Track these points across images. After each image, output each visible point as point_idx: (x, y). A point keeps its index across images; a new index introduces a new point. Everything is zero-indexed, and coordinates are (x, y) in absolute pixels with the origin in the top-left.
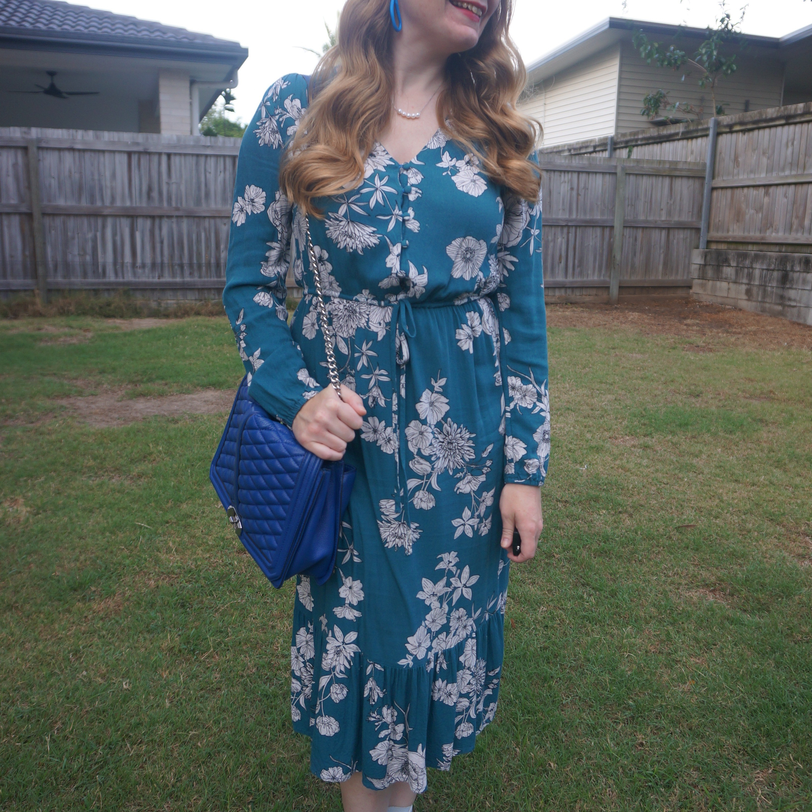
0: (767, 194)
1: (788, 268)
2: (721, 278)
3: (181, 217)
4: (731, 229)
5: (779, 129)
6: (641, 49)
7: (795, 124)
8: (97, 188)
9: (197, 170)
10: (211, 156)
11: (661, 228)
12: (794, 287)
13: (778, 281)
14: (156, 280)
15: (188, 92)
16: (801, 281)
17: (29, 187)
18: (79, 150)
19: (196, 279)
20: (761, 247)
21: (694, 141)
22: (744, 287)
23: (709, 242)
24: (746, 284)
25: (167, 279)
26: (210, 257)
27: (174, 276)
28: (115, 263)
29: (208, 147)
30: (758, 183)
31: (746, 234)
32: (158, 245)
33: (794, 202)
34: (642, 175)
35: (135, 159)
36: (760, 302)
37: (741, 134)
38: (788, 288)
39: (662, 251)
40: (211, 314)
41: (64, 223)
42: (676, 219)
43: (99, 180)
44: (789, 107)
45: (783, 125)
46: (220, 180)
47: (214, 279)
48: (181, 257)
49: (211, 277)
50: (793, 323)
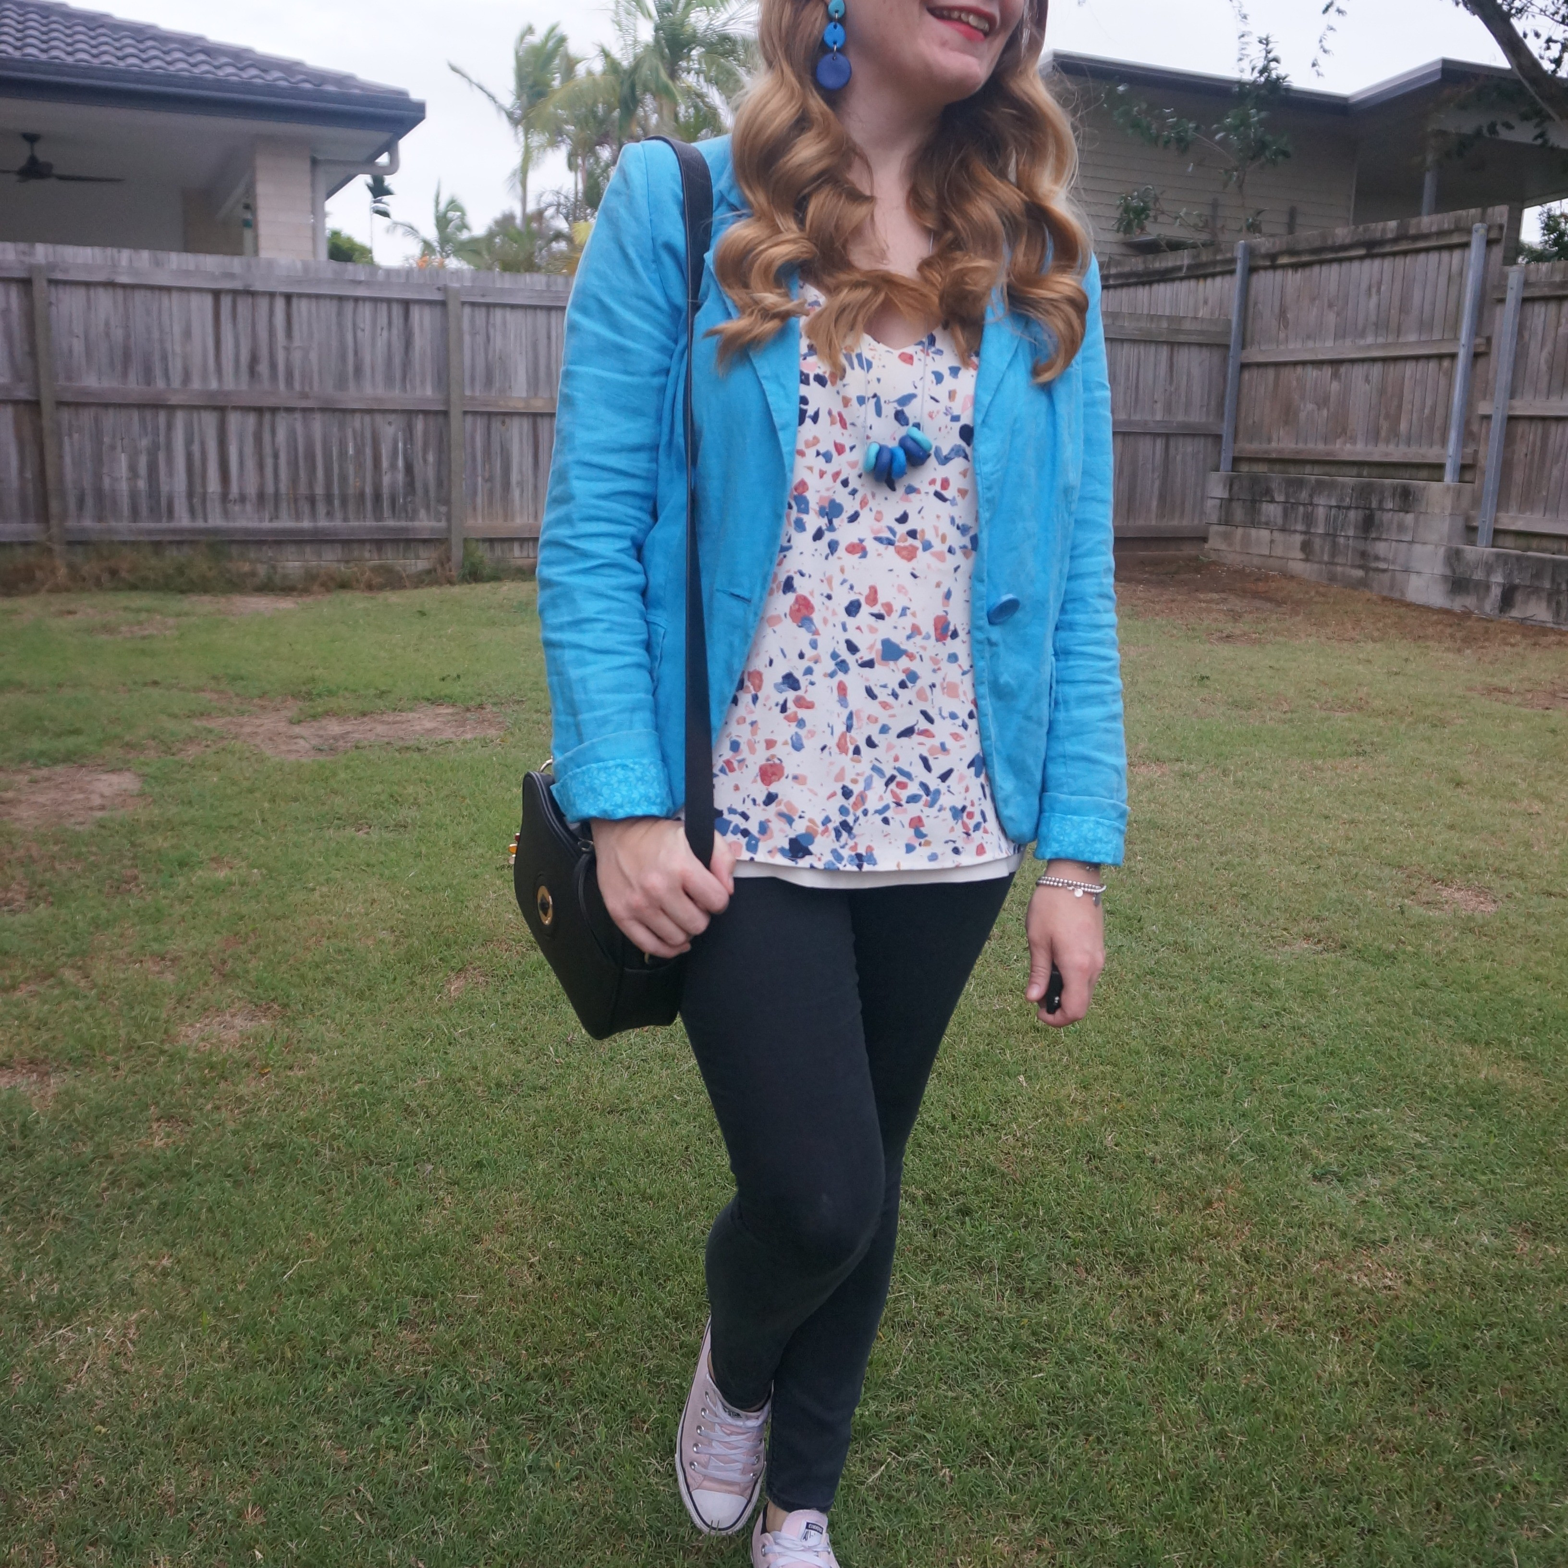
0: (1336, 376)
1: (1374, 505)
2: (1259, 523)
3: (311, 410)
4: (1275, 437)
5: (1356, 265)
7: (1384, 255)
8: (157, 357)
9: (340, 325)
10: (365, 299)
11: (1156, 435)
12: (1384, 536)
13: (1356, 527)
14: (266, 525)
15: (307, 179)
17: (33, 353)
18: (124, 286)
19: (338, 523)
20: (1327, 469)
21: (1209, 281)
22: (1298, 539)
23: (1236, 460)
24: (1302, 533)
25: (285, 523)
26: (364, 483)
27: (298, 517)
28: (190, 495)
29: (360, 282)
30: (1321, 357)
31: (1301, 446)
32: (269, 462)
33: (1382, 391)
34: (1122, 341)
35: (226, 302)
36: (1326, 563)
37: (1290, 272)
38: (1374, 539)
39: (1156, 475)
40: (369, 587)
41: (97, 420)
42: (1180, 418)
43: (162, 341)
44: (1373, 226)
45: (1361, 258)
46: (381, 343)
47: (370, 523)
48: (311, 483)
49: (364, 519)
50: (1384, 599)
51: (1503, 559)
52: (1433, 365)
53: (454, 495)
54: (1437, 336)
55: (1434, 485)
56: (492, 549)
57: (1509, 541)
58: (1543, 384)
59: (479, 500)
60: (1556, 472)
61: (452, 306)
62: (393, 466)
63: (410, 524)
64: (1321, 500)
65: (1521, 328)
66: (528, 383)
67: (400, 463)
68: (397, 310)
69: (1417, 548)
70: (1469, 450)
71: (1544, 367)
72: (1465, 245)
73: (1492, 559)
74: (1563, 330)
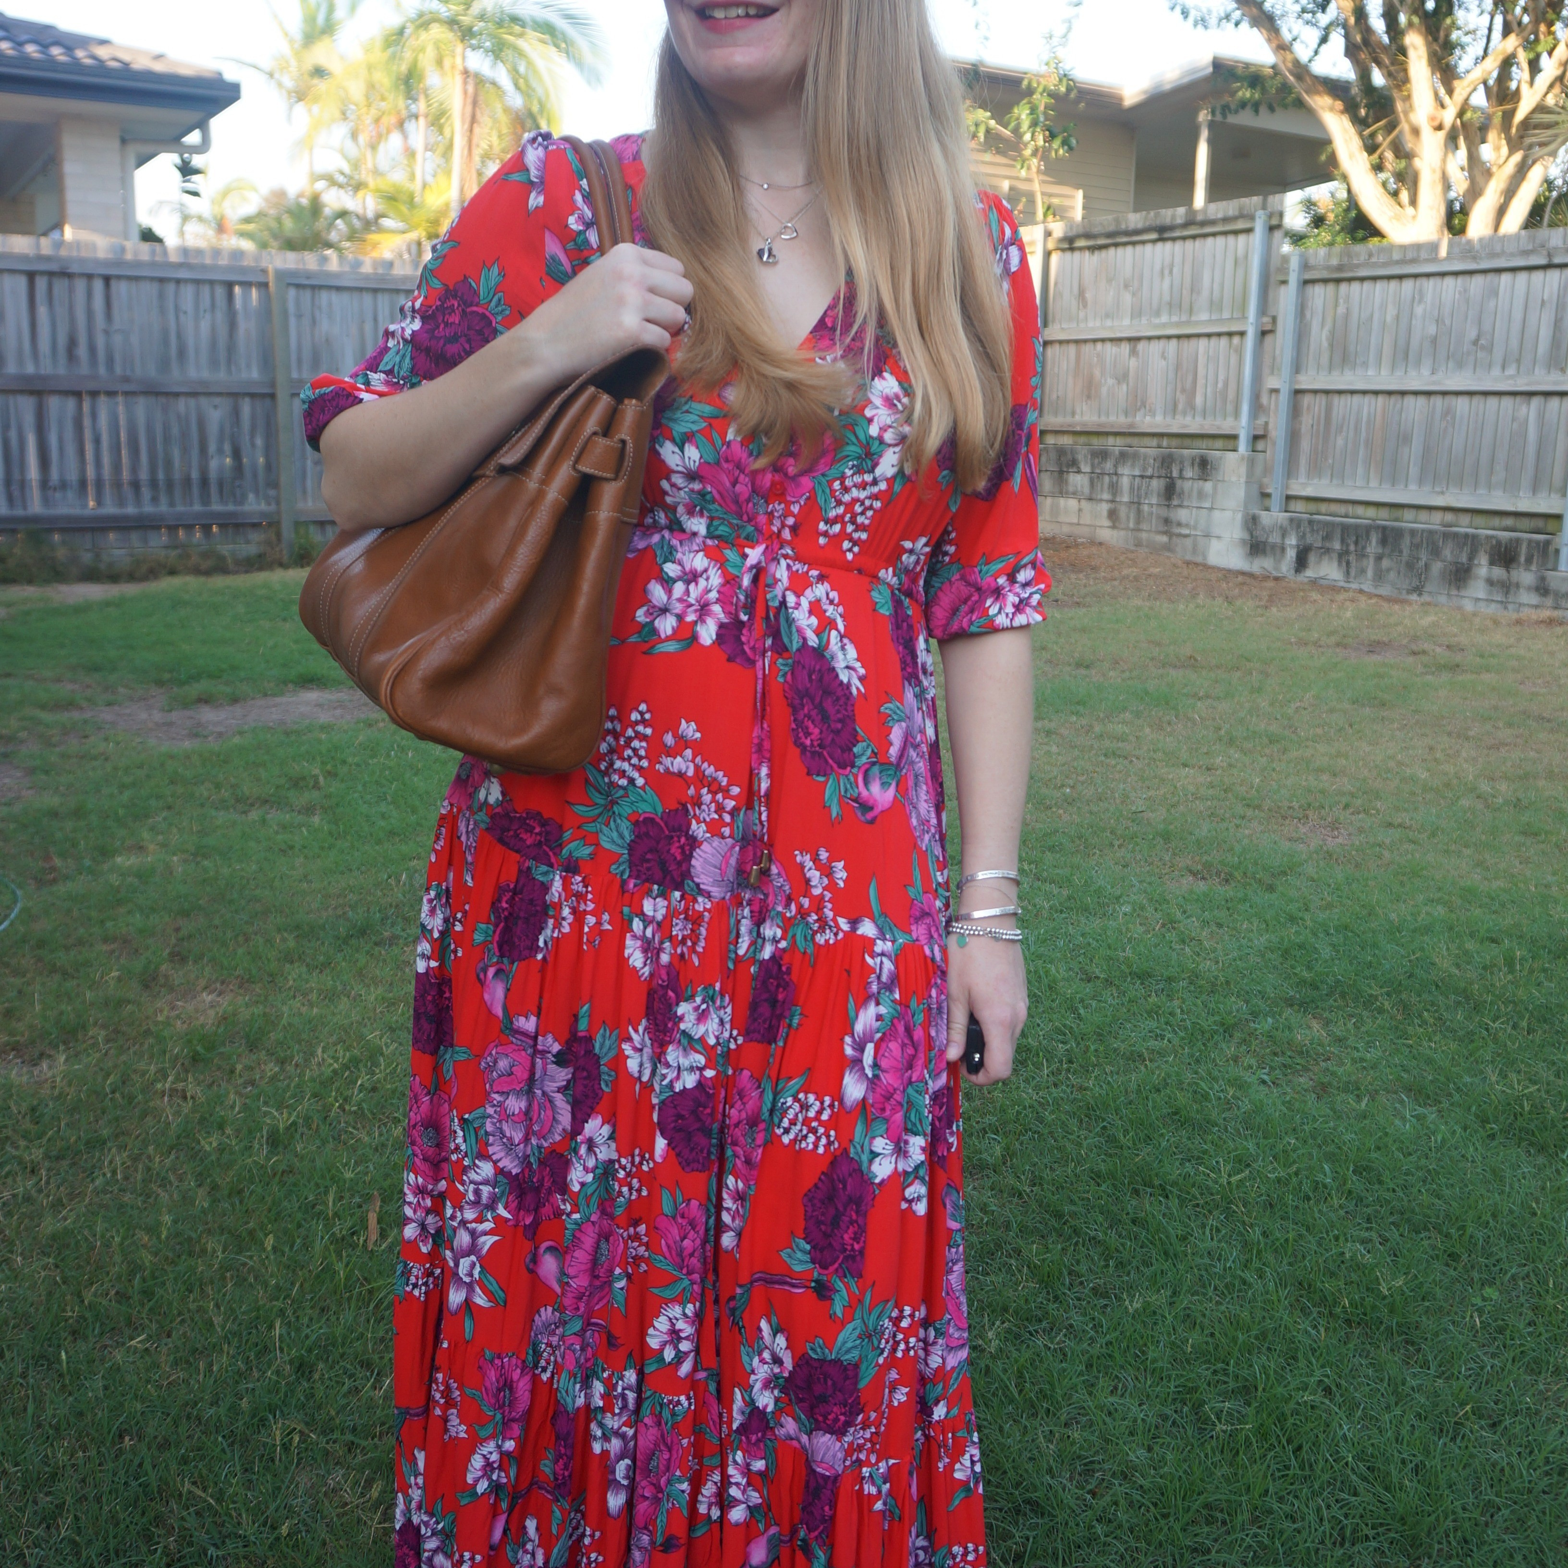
1: (1175, 474)
2: (1067, 493)
3: (133, 393)
4: (1078, 411)
5: (1149, 247)
7: (1174, 239)
9: (162, 307)
10: (186, 281)
12: (1185, 503)
13: (1158, 495)
14: (90, 511)
15: (117, 159)
16: (1195, 493)
19: (163, 508)
20: (1129, 440)
22: (1105, 507)
24: (1107, 501)
25: (110, 509)
27: (122, 503)
28: (8, 481)
30: (1119, 335)
31: (1103, 419)
32: (90, 448)
33: (1178, 367)
35: (41, 283)
36: (1132, 530)
37: (1087, 253)
38: (1176, 506)
40: (197, 572)
44: (1164, 211)
45: (1154, 241)
46: (205, 326)
47: (197, 507)
48: (134, 469)
49: (191, 505)
50: (1188, 563)
51: (1295, 523)
52: (1224, 341)
53: (284, 479)
54: (1226, 315)
55: (1230, 455)
56: (323, 531)
57: (1299, 506)
58: (1325, 361)
59: (309, 483)
60: (1340, 442)
61: (275, 288)
63: (239, 508)
64: (1126, 471)
65: (1301, 309)
67: (227, 447)
68: (220, 291)
69: (1216, 514)
70: (1261, 421)
71: (1325, 344)
72: (1249, 231)
73: (1286, 523)
74: (1341, 310)
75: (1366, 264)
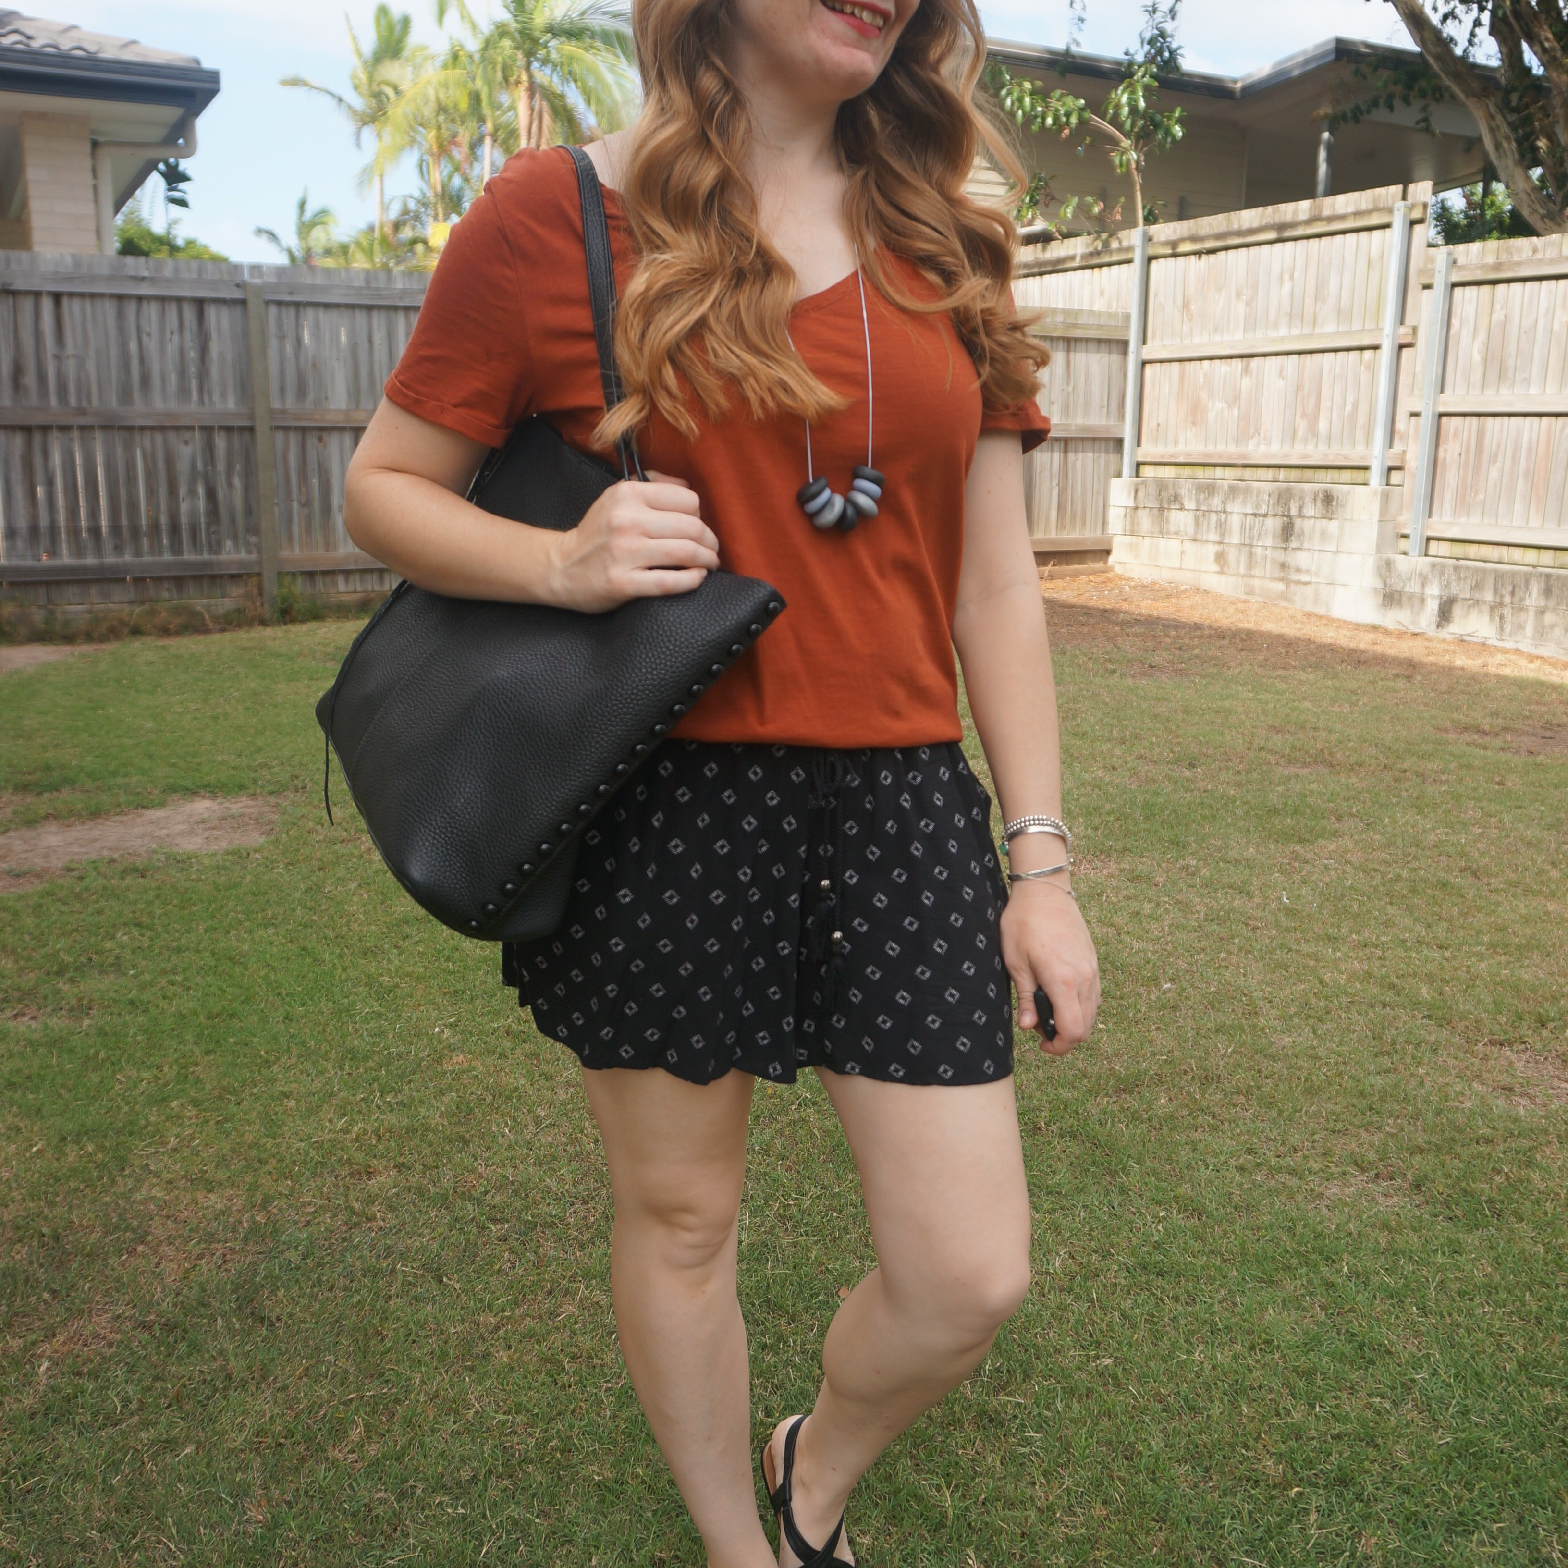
0: (1246, 370)
1: (1294, 512)
2: (1168, 533)
3: (91, 428)
4: (1181, 439)
5: (1266, 249)
6: (1004, 92)
7: (1296, 239)
9: (121, 330)
10: (150, 298)
11: (1052, 439)
12: (1305, 546)
13: (1274, 536)
14: (42, 563)
15: (88, 163)
16: (1317, 534)
19: (128, 558)
20: (1241, 473)
21: (1105, 269)
22: (1212, 549)
23: (1139, 465)
24: (1214, 543)
25: (66, 559)
26: (158, 512)
27: (80, 553)
29: (143, 279)
30: (1229, 351)
31: (1210, 448)
32: (40, 491)
33: (1299, 388)
36: (1243, 576)
37: (1193, 259)
38: (1295, 549)
39: (1054, 483)
40: (165, 631)
42: (1079, 421)
44: (1282, 206)
45: (1272, 242)
46: (172, 349)
47: (167, 557)
48: (94, 513)
49: (161, 553)
50: (1309, 615)
51: (1437, 570)
52: (1354, 356)
53: (266, 524)
54: (1357, 326)
55: (1360, 489)
56: (312, 583)
57: (1442, 549)
58: (1476, 377)
59: (296, 529)
60: (1494, 473)
61: (254, 305)
62: (192, 493)
63: (214, 557)
65: (1448, 317)
66: (349, 394)
67: (201, 490)
68: (189, 311)
69: (1343, 558)
70: (1397, 450)
71: (1477, 358)
72: (1387, 226)
73: (1427, 570)
74: (1498, 316)
75: (1530, 262)
